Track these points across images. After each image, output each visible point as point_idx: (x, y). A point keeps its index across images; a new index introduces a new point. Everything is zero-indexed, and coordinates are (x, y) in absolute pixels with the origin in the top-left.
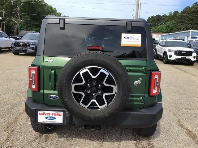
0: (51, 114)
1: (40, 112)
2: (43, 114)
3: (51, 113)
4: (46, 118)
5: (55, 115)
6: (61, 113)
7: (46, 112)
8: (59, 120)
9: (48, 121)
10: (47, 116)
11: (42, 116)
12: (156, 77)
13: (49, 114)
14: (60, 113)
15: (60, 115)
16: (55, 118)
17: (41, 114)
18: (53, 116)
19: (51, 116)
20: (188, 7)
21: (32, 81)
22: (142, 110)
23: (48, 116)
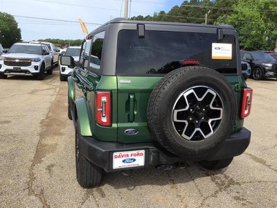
0: (130, 155)
1: (115, 154)
2: (119, 157)
3: (129, 153)
4: (124, 161)
5: (135, 155)
6: (143, 152)
7: (123, 153)
8: (140, 161)
9: (126, 165)
10: (124, 158)
11: (118, 159)
12: (248, 95)
13: (128, 155)
14: (140, 152)
15: (141, 154)
16: (134, 160)
17: (116, 157)
18: (133, 157)
19: (130, 157)
20: (177, 7)
21: (102, 111)
22: (233, 136)
23: (126, 158)
